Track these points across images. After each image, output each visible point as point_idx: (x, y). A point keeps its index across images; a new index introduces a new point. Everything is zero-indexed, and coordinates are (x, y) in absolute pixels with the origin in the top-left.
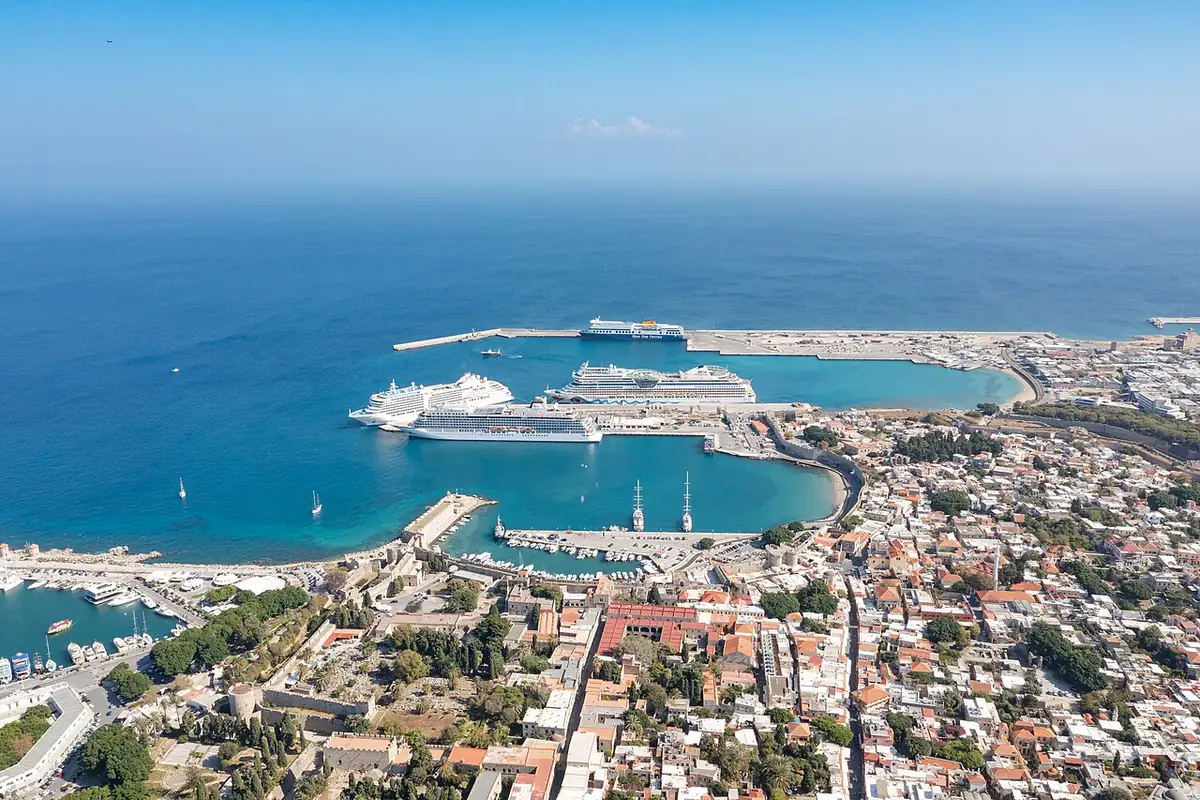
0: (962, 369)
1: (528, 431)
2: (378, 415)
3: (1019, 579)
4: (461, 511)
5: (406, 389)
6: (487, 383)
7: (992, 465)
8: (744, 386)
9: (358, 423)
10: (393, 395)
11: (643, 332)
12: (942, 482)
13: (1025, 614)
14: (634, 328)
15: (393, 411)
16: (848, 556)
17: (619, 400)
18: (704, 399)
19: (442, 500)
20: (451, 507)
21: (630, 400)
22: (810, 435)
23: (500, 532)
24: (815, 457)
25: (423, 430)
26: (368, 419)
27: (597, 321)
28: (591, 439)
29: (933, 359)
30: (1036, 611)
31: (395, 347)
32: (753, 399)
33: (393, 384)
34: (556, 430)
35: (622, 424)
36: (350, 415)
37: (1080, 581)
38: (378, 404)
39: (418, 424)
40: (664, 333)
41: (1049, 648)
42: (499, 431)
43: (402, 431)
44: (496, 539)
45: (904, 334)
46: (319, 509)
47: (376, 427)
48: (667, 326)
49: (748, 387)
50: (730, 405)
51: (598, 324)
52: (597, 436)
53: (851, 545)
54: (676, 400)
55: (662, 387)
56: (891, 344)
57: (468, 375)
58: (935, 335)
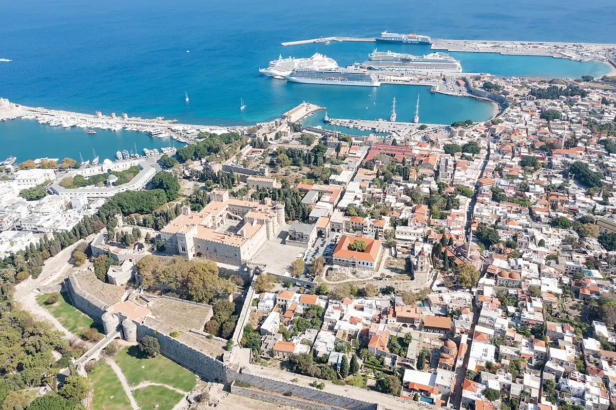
0: (580, 61)
1: (344, 80)
2: (273, 71)
3: (575, 146)
4: (309, 110)
5: (287, 60)
6: (326, 59)
7: (580, 102)
8: (457, 63)
9: (262, 75)
10: (280, 62)
11: (408, 40)
12: (550, 107)
13: (572, 159)
14: (404, 37)
15: (280, 70)
16: (492, 135)
17: (391, 69)
18: (435, 70)
19: (301, 105)
20: (305, 108)
21: (397, 69)
22: (487, 86)
23: (327, 119)
24: (486, 96)
25: (294, 78)
26: (268, 73)
27: (385, 33)
28: (375, 85)
29: (565, 56)
30: (578, 156)
31: (282, 44)
32: (461, 71)
33: (280, 56)
34: (358, 80)
35: (390, 79)
36: (260, 71)
37: (606, 148)
38: (273, 66)
39: (292, 75)
40: (420, 40)
41: (579, 170)
42: (330, 79)
43: (285, 78)
44: (325, 122)
45: (552, 44)
46: (243, 107)
47: (272, 77)
48: (422, 36)
49: (458, 64)
50: (447, 72)
51: (385, 35)
52: (378, 84)
53: (494, 130)
54: (420, 70)
55: (414, 63)
56: (545, 48)
57: (317, 54)
58: (570, 44)
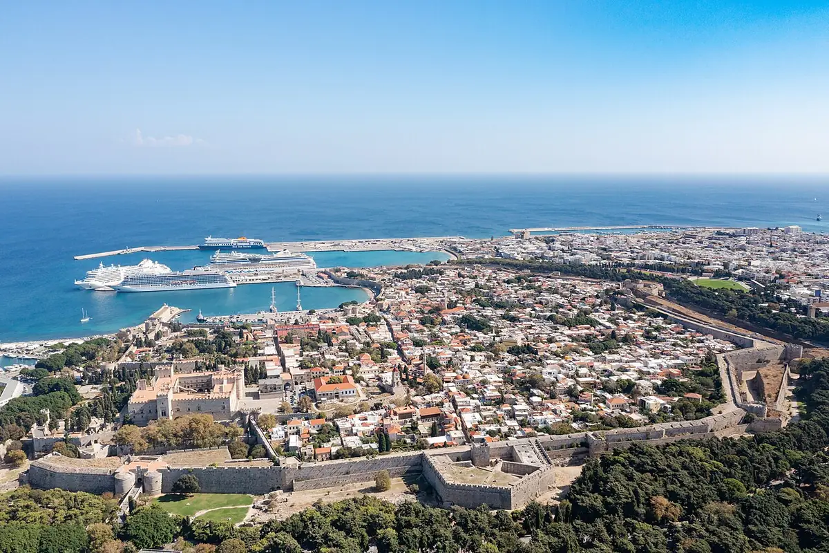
0: (421, 251)
1: (194, 283)
2: (94, 282)
3: (455, 307)
4: (174, 313)
5: (110, 268)
6: (157, 265)
7: (440, 278)
8: (309, 259)
9: (78, 289)
10: (101, 271)
11: (238, 244)
12: (418, 285)
13: (459, 315)
14: (233, 242)
15: (100, 279)
16: (380, 310)
17: (239, 271)
18: (288, 268)
19: (163, 307)
20: (169, 310)
21: (247, 270)
22: (350, 275)
23: (201, 317)
24: (355, 283)
25: (128, 287)
26: (87, 285)
27: (209, 238)
28: (231, 285)
29: (405, 248)
30: (461, 312)
31: (75, 258)
32: (315, 266)
33: (101, 265)
34: (210, 282)
35: (245, 279)
36: (76, 283)
37: (480, 304)
38: (93, 276)
39: (124, 283)
40: (252, 244)
41: (469, 320)
42: (176, 284)
43: (115, 288)
44: (200, 321)
45: (388, 240)
46: (87, 319)
47: (93, 290)
48: (253, 240)
49: (311, 260)
50: (304, 268)
51: (210, 241)
52: (234, 285)
53: (382, 305)
54: (273, 269)
55: (264, 262)
56: (384, 244)
57: (145, 260)
58: (405, 240)
